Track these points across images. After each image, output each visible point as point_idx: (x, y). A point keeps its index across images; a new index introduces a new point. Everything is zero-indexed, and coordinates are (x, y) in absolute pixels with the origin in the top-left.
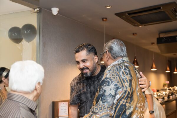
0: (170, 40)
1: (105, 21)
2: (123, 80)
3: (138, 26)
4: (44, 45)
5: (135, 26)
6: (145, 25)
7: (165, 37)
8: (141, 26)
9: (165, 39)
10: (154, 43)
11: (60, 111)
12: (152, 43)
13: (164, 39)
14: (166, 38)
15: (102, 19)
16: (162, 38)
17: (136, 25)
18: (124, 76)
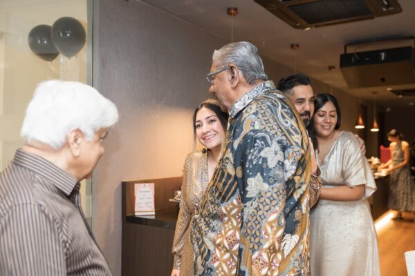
0: (367, 59)
1: (234, 15)
2: (288, 131)
3: (303, 27)
4: (103, 63)
5: (296, 27)
6: (316, 26)
7: (357, 53)
8: (308, 29)
9: (357, 57)
10: (334, 67)
11: (137, 201)
12: (331, 68)
13: (355, 58)
14: (359, 54)
15: (227, 11)
16: (352, 55)
17: (298, 24)
18: (287, 122)
